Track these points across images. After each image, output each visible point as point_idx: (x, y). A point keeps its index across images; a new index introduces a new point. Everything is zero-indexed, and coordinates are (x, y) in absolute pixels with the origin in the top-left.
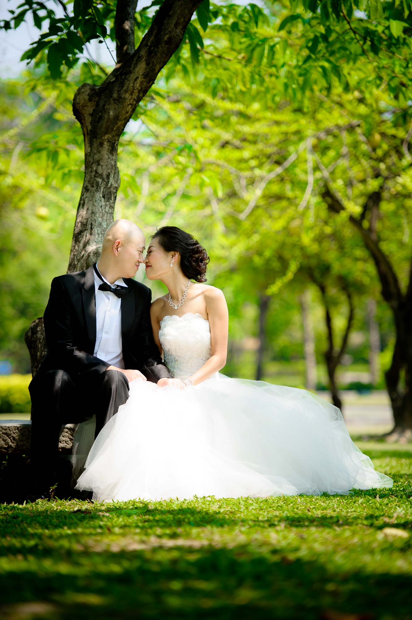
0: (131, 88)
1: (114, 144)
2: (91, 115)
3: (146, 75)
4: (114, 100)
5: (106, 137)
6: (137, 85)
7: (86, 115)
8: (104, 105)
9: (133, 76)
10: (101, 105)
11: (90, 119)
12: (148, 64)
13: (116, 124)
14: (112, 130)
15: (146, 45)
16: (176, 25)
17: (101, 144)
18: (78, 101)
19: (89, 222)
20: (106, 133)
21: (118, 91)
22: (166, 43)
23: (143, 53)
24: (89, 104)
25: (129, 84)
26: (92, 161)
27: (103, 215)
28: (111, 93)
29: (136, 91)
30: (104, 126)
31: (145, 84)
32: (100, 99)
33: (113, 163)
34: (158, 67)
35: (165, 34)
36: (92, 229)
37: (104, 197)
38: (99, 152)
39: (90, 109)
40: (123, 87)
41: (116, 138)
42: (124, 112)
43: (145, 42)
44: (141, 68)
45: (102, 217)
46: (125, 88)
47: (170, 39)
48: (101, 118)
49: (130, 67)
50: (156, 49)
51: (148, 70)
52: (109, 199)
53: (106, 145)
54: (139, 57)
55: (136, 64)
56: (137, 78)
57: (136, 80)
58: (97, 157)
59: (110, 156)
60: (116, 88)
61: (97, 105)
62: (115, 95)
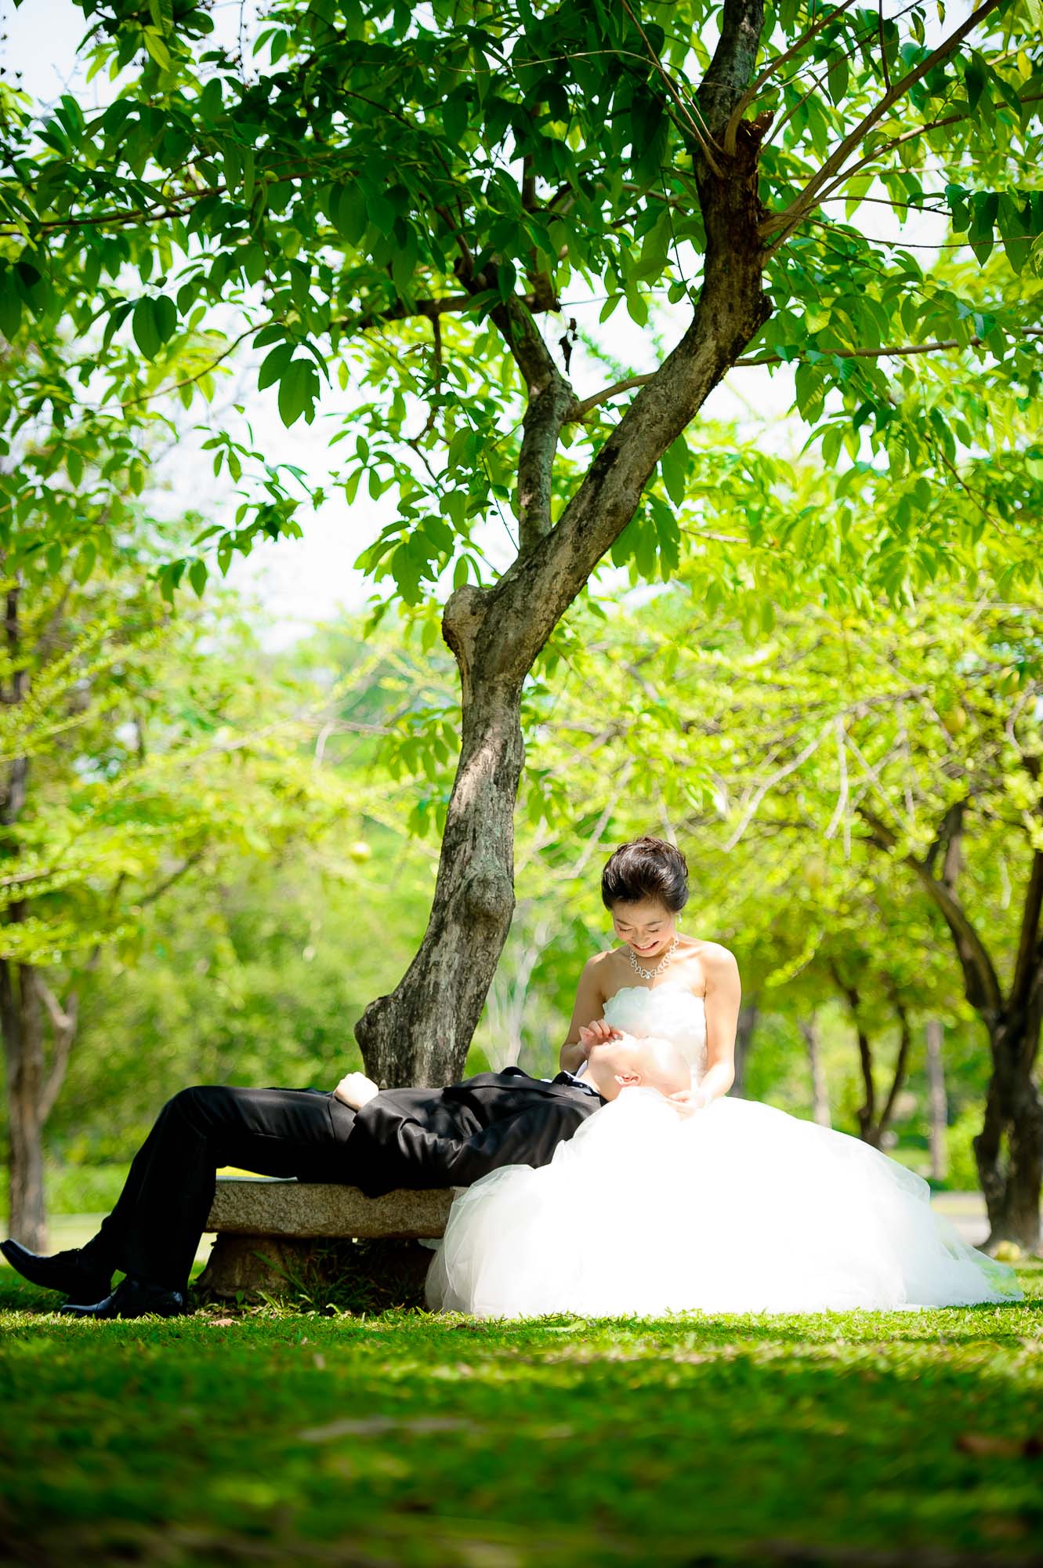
0: (545, 592)
1: (515, 689)
2: (476, 639)
3: (572, 569)
4: (517, 612)
5: (502, 676)
6: (557, 586)
7: (465, 640)
8: (498, 622)
9: (549, 571)
10: (493, 621)
11: (473, 647)
12: (576, 549)
13: (519, 654)
14: (512, 665)
15: (574, 517)
16: (627, 481)
17: (493, 690)
18: (451, 615)
19: (471, 827)
20: (501, 671)
21: (524, 597)
22: (611, 513)
23: (568, 530)
24: (471, 620)
25: (543, 584)
26: (475, 719)
27: (495, 815)
28: (511, 599)
29: (555, 597)
30: (498, 657)
31: (571, 584)
32: (490, 611)
33: (513, 723)
34: (593, 556)
35: (606, 498)
36: (474, 838)
37: (496, 783)
38: (488, 703)
39: (472, 628)
40: (531, 589)
41: (519, 679)
42: (533, 633)
43: (570, 512)
44: (562, 558)
45: (493, 818)
46: (535, 591)
47: (615, 505)
48: (491, 645)
49: (545, 554)
50: (590, 524)
51: (576, 560)
52: (505, 787)
53: (501, 692)
54: (560, 538)
55: (556, 549)
56: (558, 573)
57: (555, 577)
58: (484, 712)
59: (508, 711)
60: (520, 592)
61: (486, 622)
62: (518, 604)
